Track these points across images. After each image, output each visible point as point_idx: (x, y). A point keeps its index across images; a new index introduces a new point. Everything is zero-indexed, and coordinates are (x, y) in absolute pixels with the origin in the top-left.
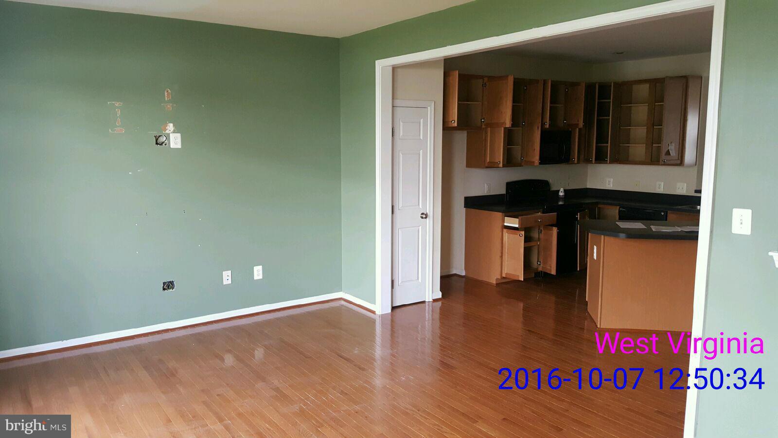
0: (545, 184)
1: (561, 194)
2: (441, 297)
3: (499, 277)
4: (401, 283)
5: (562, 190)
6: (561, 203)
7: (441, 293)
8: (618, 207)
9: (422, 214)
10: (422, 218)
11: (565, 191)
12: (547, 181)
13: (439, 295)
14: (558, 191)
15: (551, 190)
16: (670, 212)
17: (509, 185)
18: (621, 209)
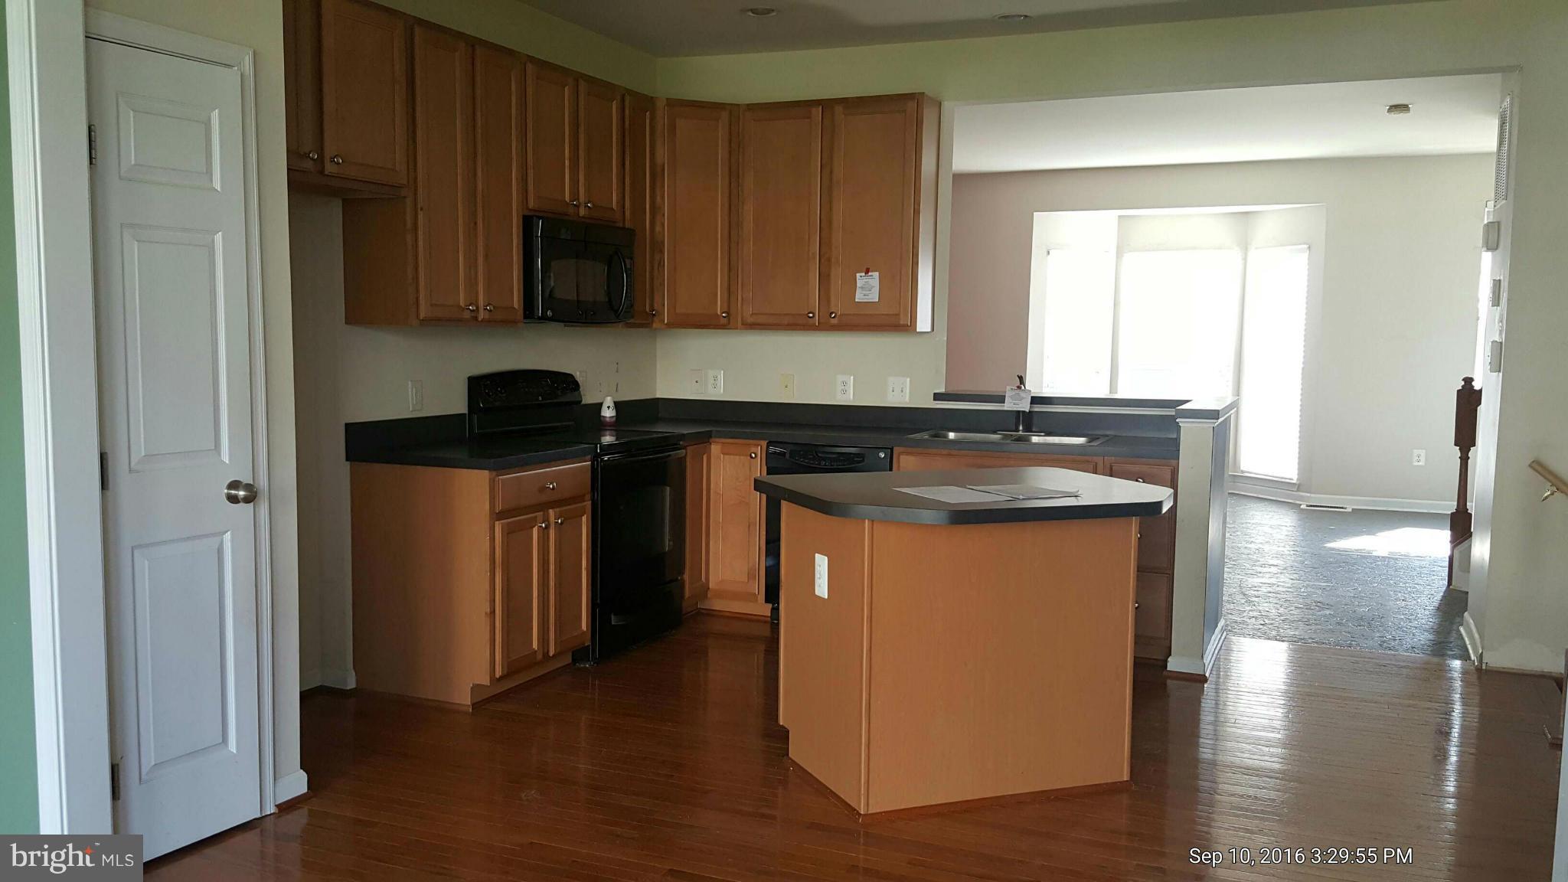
0: (567, 383)
1: (608, 413)
2: (305, 790)
3: (486, 681)
4: (147, 774)
5: (609, 402)
6: (608, 439)
7: (303, 776)
8: (764, 443)
9: (234, 485)
10: (233, 499)
11: (618, 405)
12: (572, 375)
13: (296, 783)
14: (601, 405)
15: (583, 402)
16: (901, 449)
17: (476, 384)
18: (772, 449)
